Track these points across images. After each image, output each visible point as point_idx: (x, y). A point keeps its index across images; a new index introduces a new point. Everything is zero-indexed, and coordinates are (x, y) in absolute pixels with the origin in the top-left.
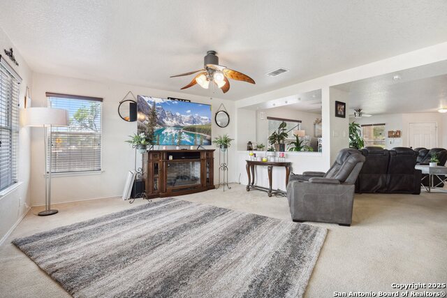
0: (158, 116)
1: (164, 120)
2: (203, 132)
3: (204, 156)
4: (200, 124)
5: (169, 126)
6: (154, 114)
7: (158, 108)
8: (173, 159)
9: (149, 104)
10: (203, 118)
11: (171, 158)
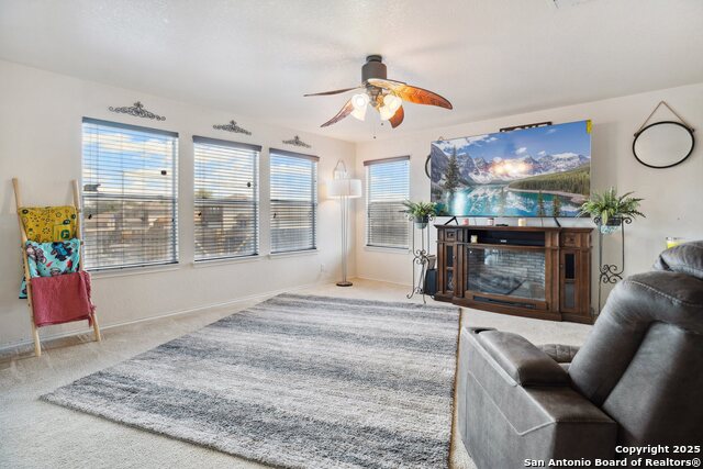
0: (461, 170)
1: (472, 175)
2: (562, 188)
3: (552, 242)
4: (552, 171)
5: (480, 184)
6: (454, 168)
7: (461, 157)
8: (479, 241)
9: (446, 154)
10: (560, 156)
11: (474, 239)
